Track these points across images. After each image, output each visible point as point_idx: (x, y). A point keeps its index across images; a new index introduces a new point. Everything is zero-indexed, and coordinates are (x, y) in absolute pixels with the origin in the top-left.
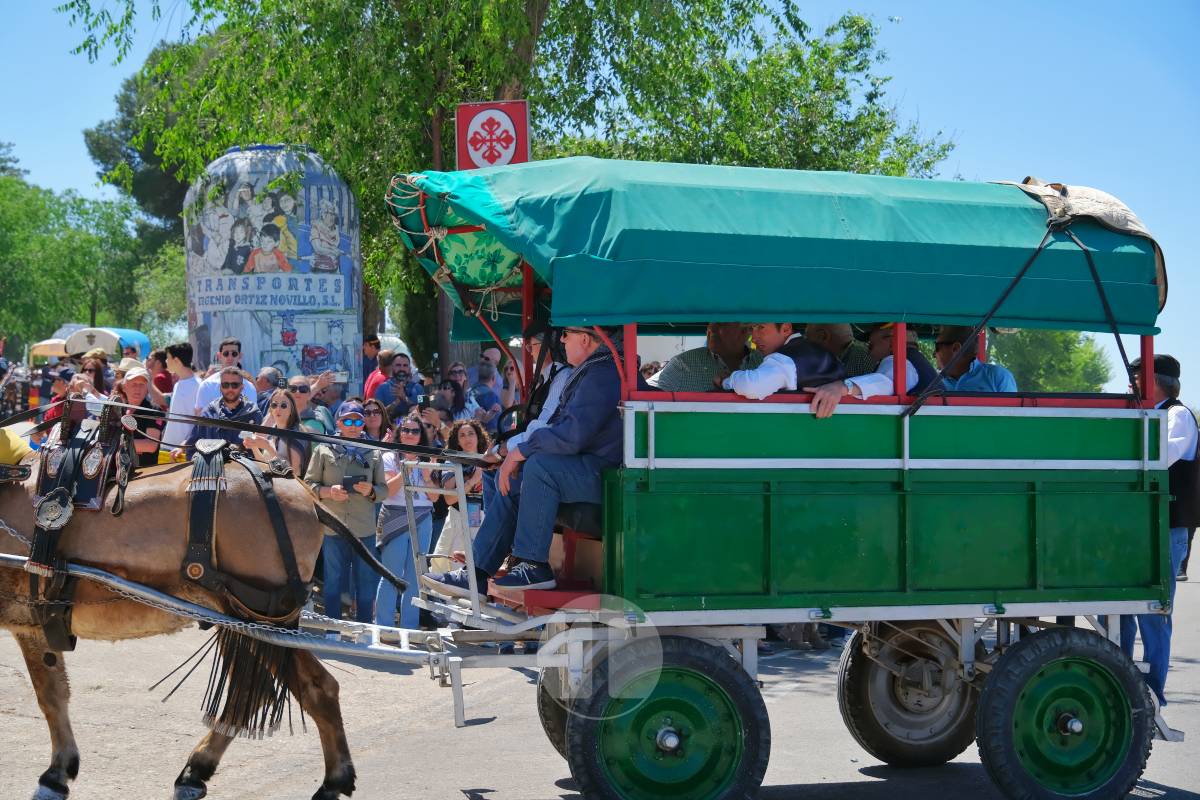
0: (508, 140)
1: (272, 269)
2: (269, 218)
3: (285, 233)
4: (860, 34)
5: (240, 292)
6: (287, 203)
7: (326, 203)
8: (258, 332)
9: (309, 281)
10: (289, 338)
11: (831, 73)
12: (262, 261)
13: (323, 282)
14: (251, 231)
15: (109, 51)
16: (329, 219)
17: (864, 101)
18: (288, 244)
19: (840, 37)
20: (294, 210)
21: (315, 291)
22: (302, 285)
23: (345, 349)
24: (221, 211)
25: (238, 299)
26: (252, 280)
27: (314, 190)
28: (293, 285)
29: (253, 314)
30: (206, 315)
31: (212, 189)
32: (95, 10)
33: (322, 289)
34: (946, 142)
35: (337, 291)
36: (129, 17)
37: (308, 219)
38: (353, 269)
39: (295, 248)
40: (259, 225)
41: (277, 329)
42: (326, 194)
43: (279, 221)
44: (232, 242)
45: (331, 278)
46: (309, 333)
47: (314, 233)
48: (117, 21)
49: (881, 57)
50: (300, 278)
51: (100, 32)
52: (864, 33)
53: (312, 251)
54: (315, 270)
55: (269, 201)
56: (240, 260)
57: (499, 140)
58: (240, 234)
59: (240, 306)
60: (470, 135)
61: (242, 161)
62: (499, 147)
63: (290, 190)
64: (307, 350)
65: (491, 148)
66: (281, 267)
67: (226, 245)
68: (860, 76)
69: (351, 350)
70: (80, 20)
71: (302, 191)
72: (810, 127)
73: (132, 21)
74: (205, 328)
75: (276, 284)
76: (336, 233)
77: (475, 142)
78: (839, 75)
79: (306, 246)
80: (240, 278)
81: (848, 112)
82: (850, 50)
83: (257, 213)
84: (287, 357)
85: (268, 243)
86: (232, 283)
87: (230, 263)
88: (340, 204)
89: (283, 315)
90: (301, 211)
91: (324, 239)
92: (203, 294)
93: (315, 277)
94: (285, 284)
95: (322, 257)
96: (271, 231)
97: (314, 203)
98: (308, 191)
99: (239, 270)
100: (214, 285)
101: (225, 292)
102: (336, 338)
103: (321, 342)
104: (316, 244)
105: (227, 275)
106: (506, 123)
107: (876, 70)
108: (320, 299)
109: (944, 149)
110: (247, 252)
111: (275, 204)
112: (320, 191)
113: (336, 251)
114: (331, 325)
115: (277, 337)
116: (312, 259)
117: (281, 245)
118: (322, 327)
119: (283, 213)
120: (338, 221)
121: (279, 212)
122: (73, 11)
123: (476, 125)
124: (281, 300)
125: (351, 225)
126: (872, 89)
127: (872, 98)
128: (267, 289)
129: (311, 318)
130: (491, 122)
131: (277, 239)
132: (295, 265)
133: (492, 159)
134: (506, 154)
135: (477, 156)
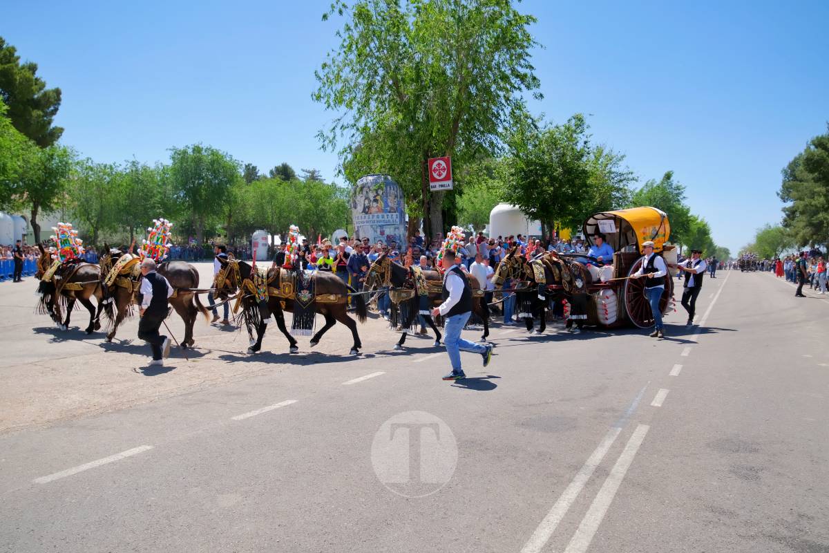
0: (444, 169)
1: (377, 212)
2: (375, 197)
3: (380, 201)
4: (580, 121)
5: (368, 220)
6: (380, 192)
7: (392, 191)
8: (373, 232)
9: (388, 215)
10: (382, 233)
11: (571, 135)
12: (373, 210)
13: (392, 215)
14: (370, 201)
15: (330, 148)
16: (393, 196)
17: (583, 144)
18: (381, 204)
19: (573, 122)
21: (390, 218)
22: (386, 217)
23: (400, 236)
24: (361, 195)
25: (367, 222)
26: (371, 216)
27: (389, 188)
28: (383, 217)
29: (372, 226)
30: (358, 227)
31: (358, 189)
32: (325, 136)
33: (392, 218)
35: (397, 218)
36: (334, 137)
37: (387, 197)
38: (402, 211)
39: (383, 205)
40: (372, 199)
41: (379, 230)
42: (392, 188)
43: (378, 198)
44: (364, 205)
45: (394, 214)
46: (389, 231)
47: (389, 201)
48: (331, 139)
49: (588, 127)
50: (385, 215)
51: (327, 142)
52: (580, 120)
53: (388, 206)
54: (390, 212)
55: (375, 192)
56: (367, 210)
57: (442, 169)
58: (367, 202)
59: (367, 224)
60: (433, 168)
61: (370, 178)
62: (441, 171)
63: (381, 188)
64: (388, 237)
65: (439, 172)
66: (379, 211)
67: (363, 206)
68: (580, 135)
69: (402, 236)
73: (336, 139)
74: (358, 230)
75: (378, 217)
76: (395, 200)
77: (435, 170)
78: (575, 135)
79: (386, 205)
80: (367, 216)
81: (580, 146)
82: (577, 126)
83: (371, 195)
84: (381, 239)
85: (375, 204)
87: (364, 211)
88: (397, 191)
89: (380, 226)
90: (384, 194)
91: (392, 202)
92: (357, 220)
93: (389, 214)
94: (380, 217)
95: (392, 208)
96: (376, 201)
97: (389, 191)
98: (386, 188)
99: (367, 213)
100: (360, 218)
101: (363, 220)
102: (397, 232)
103: (392, 234)
104: (390, 204)
105: (364, 214)
106: (443, 164)
107: (587, 132)
108: (391, 220)
109: (622, 157)
110: (369, 207)
111: (377, 192)
113: (396, 206)
114: (395, 229)
115: (379, 233)
116: (388, 208)
117: (379, 205)
118: (393, 229)
120: (396, 196)
121: (378, 195)
122: (319, 137)
123: (434, 165)
124: (380, 222)
125: (401, 198)
126: (586, 140)
127: (585, 143)
128: (375, 218)
129: (389, 226)
130: (439, 164)
131: (378, 203)
132: (383, 211)
133: (440, 175)
134: (444, 174)
135: (435, 175)
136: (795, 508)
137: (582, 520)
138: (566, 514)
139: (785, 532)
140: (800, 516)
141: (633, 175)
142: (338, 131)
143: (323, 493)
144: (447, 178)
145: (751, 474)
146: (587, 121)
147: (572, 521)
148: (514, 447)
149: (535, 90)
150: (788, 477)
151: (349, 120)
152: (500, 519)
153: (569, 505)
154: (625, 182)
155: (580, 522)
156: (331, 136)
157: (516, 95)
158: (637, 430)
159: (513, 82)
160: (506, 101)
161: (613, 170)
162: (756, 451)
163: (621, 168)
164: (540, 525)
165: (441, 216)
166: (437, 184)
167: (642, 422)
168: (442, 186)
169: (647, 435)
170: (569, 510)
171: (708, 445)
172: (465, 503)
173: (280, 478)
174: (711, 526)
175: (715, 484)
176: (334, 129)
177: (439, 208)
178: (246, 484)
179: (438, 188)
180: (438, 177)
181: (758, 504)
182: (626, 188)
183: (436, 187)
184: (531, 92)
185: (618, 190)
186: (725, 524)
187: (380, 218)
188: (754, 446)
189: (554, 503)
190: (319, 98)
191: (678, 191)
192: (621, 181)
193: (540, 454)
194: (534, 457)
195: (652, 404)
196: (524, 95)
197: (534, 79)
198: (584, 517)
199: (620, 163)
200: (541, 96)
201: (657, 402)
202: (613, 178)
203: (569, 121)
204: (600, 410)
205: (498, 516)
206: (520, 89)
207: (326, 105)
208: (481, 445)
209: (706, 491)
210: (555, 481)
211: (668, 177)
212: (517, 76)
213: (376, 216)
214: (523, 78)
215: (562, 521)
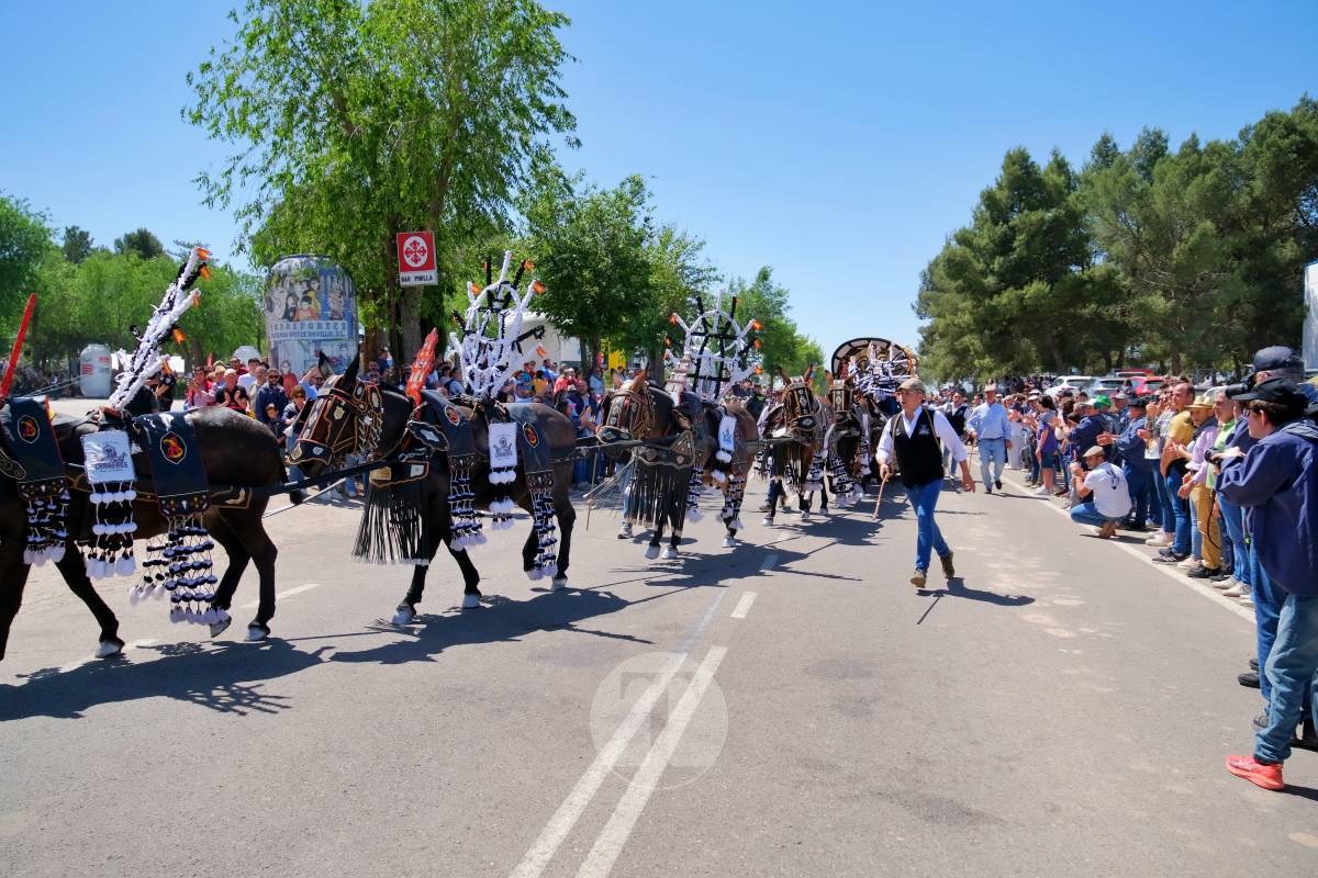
0: (424, 251)
1: (308, 319)
2: (305, 292)
3: (314, 300)
4: (637, 186)
5: (293, 330)
6: (315, 285)
7: (336, 284)
8: (302, 351)
9: (328, 324)
10: (318, 353)
11: (626, 208)
12: (303, 315)
13: (336, 324)
14: (296, 300)
16: (338, 292)
17: (643, 221)
18: (316, 305)
19: (628, 187)
20: (319, 288)
21: (332, 329)
22: (324, 326)
24: (280, 289)
25: (291, 334)
26: (298, 324)
27: (329, 279)
28: (319, 326)
29: (300, 341)
30: (276, 343)
31: (275, 279)
32: (212, 183)
33: (335, 328)
34: (701, 241)
35: (344, 329)
36: (228, 186)
37: (326, 293)
38: (353, 318)
39: (319, 308)
40: (300, 296)
41: (312, 349)
43: (311, 294)
44: (287, 305)
45: (340, 323)
46: (330, 350)
47: (330, 299)
48: (223, 188)
49: (650, 195)
53: (329, 309)
54: (331, 319)
55: (305, 284)
56: (291, 314)
57: (419, 252)
58: (291, 301)
59: (293, 338)
60: (405, 249)
61: (296, 261)
62: (419, 255)
63: (315, 278)
65: (416, 256)
66: (313, 318)
67: (284, 307)
68: (639, 208)
70: (204, 188)
71: (322, 278)
72: (614, 237)
73: (231, 189)
74: (275, 349)
75: (311, 326)
76: (341, 299)
77: (407, 252)
78: (630, 208)
79: (326, 306)
80: (291, 324)
81: (638, 225)
82: (635, 193)
83: (299, 290)
85: (305, 305)
86: (288, 325)
87: (286, 316)
88: (343, 285)
89: (315, 342)
90: (322, 289)
91: (335, 303)
92: (274, 332)
93: (331, 322)
94: (315, 326)
95: (335, 312)
96: (307, 299)
97: (329, 285)
98: (325, 278)
99: (291, 319)
100: (279, 327)
101: (284, 331)
102: (344, 353)
103: (336, 355)
104: (331, 305)
105: (285, 322)
106: (422, 243)
107: (648, 203)
108: (335, 333)
109: (701, 244)
110: (294, 310)
111: (308, 285)
112: (332, 278)
113: (342, 308)
114: (341, 346)
115: (312, 353)
116: (329, 313)
117: (312, 306)
118: (336, 347)
119: (312, 290)
120: (342, 293)
121: (311, 289)
122: (200, 182)
123: (407, 244)
124: (314, 334)
125: (350, 295)
126: (647, 215)
127: (647, 220)
128: (306, 329)
129: (331, 343)
130: (415, 243)
131: (310, 303)
132: (320, 317)
133: (416, 261)
134: (423, 259)
135: (409, 260)
136: (913, 751)
137: (621, 796)
138: (598, 791)
139: (898, 786)
140: (920, 761)
141: (717, 273)
142: (236, 176)
143: (196, 795)
144: (428, 266)
145: (858, 708)
146: (649, 186)
147: (607, 801)
148: (525, 693)
149: (567, 132)
150: (908, 709)
151: (256, 159)
152: (497, 808)
153: (604, 776)
154: (704, 283)
155: (618, 801)
156: (223, 183)
157: (538, 138)
158: (709, 655)
159: (534, 117)
160: (523, 148)
161: (688, 263)
162: (869, 674)
163: (699, 261)
164: (557, 811)
165: (418, 327)
166: (412, 275)
167: (716, 643)
168: (421, 279)
169: (723, 662)
170: (603, 784)
171: (806, 671)
172: (440, 788)
173: (118, 777)
174: (803, 788)
175: (811, 725)
176: (229, 172)
177: (416, 314)
178: (49, 792)
179: (413, 282)
180: (413, 264)
181: (867, 749)
182: (706, 291)
183: (409, 279)
184: (562, 136)
185: (695, 294)
186: (822, 783)
187: (315, 329)
188: (866, 669)
189: (580, 775)
190: (198, 118)
191: (780, 299)
192: (699, 281)
193: (564, 701)
194: (554, 707)
195: (733, 615)
196: (551, 139)
197: (567, 114)
198: (624, 792)
199: (698, 253)
200: (578, 142)
201: (740, 613)
202: (688, 276)
203: (623, 184)
204: (658, 628)
205: (492, 804)
206: (544, 129)
207: (213, 131)
208: (472, 693)
209: (800, 737)
210: (585, 742)
211: (764, 276)
212: (541, 108)
213: (307, 323)
214: (549, 112)
215: (591, 802)
